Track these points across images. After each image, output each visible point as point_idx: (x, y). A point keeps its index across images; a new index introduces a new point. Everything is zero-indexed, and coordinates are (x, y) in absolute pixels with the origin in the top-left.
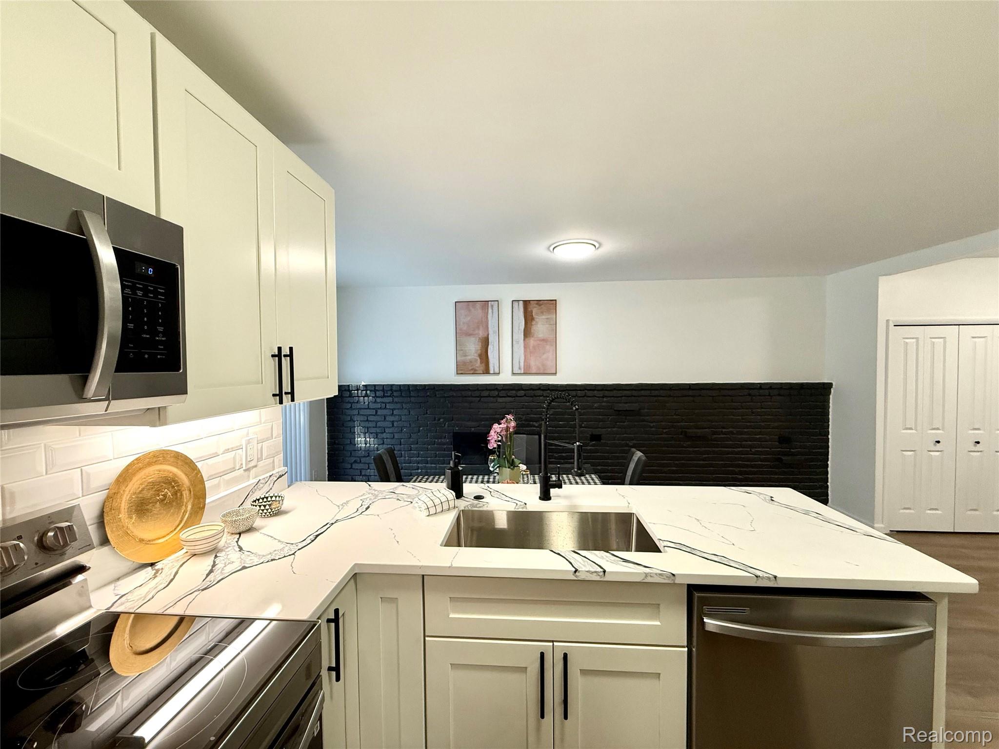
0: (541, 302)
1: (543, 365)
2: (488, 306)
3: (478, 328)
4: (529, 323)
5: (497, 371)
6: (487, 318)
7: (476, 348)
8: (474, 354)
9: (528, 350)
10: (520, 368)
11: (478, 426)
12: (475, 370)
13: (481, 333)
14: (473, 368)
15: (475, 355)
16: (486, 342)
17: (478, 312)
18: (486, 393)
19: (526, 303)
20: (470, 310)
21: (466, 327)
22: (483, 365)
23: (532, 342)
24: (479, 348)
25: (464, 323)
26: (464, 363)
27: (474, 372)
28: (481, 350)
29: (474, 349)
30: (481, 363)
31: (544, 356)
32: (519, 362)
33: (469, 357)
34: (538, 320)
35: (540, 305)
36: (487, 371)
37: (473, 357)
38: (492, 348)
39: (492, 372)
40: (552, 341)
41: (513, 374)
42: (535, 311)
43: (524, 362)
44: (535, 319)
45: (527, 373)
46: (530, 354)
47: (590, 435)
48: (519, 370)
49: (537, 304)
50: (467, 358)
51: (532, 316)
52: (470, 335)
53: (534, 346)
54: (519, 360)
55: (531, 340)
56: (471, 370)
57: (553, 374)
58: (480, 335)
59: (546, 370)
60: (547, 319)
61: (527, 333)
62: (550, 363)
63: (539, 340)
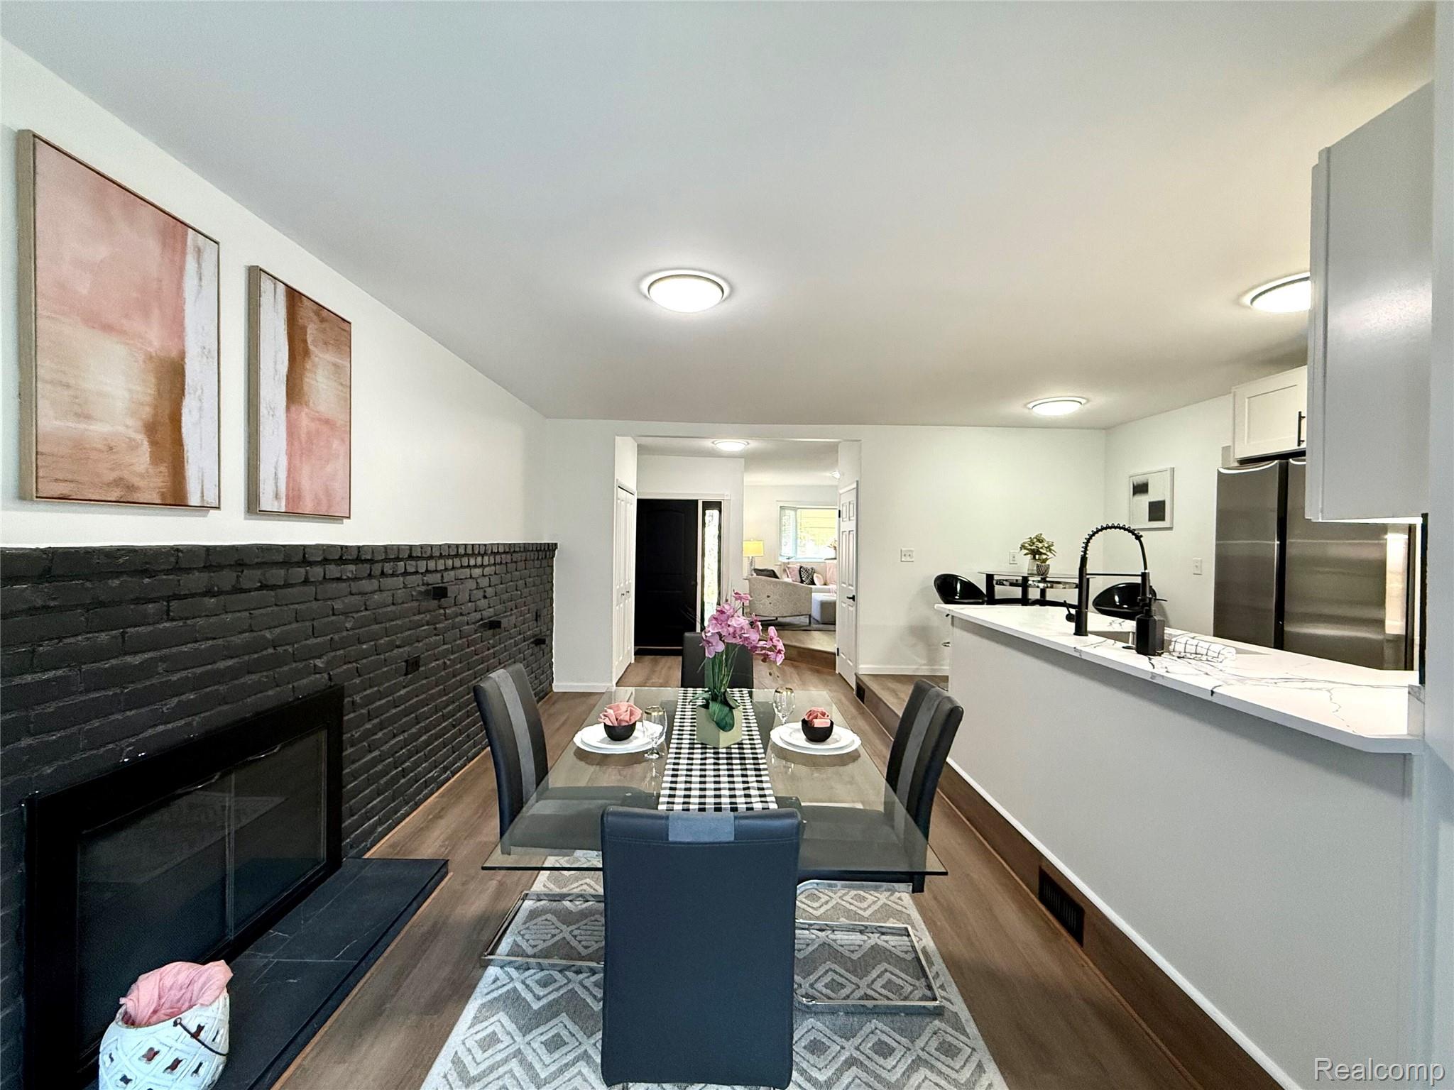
0: (325, 313)
1: (327, 490)
2: (184, 244)
3: (145, 312)
4: (299, 358)
5: (211, 499)
6: (178, 288)
7: (130, 390)
8: (124, 416)
9: (296, 443)
10: (277, 496)
11: (151, 726)
12: (131, 488)
13: (155, 338)
14: (121, 479)
15: (130, 422)
16: (172, 379)
17: (143, 243)
19: (293, 297)
20: (108, 220)
21: (88, 284)
22: (163, 468)
23: (305, 420)
24: (148, 399)
25: (77, 262)
26: (80, 451)
27: (127, 499)
28: (156, 407)
29: (127, 394)
30: (156, 459)
31: (329, 469)
32: (276, 474)
33: (99, 428)
34: (317, 359)
35: (323, 320)
36: (175, 498)
37: (121, 429)
38: (195, 414)
39: (194, 500)
40: (338, 427)
42: (312, 331)
43: (288, 476)
44: (313, 357)
45: (292, 514)
46: (301, 456)
47: (406, 661)
48: (276, 503)
49: (317, 314)
50: (92, 427)
51: (305, 341)
52: (108, 328)
53: (308, 433)
54: (276, 468)
55: (303, 414)
56: (109, 485)
57: (338, 519)
58: (150, 344)
59: (330, 507)
60: (335, 365)
61: (294, 391)
62: (338, 487)
63: (319, 420)
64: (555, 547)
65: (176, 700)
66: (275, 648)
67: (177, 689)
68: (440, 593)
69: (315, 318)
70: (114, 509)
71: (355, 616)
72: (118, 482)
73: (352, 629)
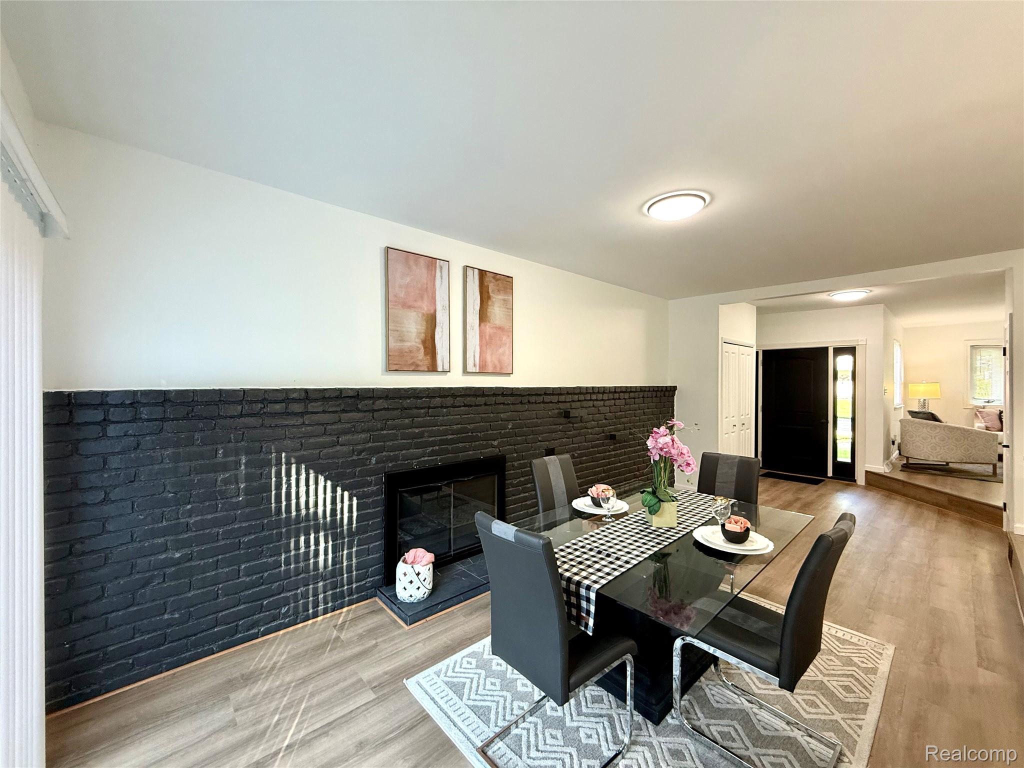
0: (498, 277)
1: (500, 361)
2: (436, 267)
3: (422, 298)
4: (485, 301)
5: (446, 368)
6: (434, 285)
7: (416, 328)
8: (415, 339)
9: (484, 339)
10: (475, 365)
11: (423, 457)
12: (417, 366)
13: (425, 307)
14: (414, 362)
15: (417, 340)
16: (431, 321)
17: (421, 272)
18: (437, 401)
19: (482, 273)
20: (410, 268)
21: (403, 293)
22: (428, 357)
23: (488, 329)
24: (423, 331)
25: (400, 287)
26: (401, 353)
27: (416, 369)
28: (425, 333)
29: (416, 330)
30: (426, 354)
31: (501, 351)
32: (474, 355)
33: (408, 344)
34: (494, 299)
35: (497, 280)
36: (433, 368)
37: (414, 343)
38: (440, 333)
39: (440, 369)
40: (508, 331)
41: (465, 371)
42: (491, 287)
43: (480, 357)
44: (492, 298)
45: (482, 372)
46: (486, 346)
47: (546, 449)
48: (474, 368)
49: (494, 278)
50: (406, 344)
51: (488, 292)
52: (410, 307)
53: (490, 336)
54: (474, 353)
55: (487, 327)
56: (410, 364)
57: (509, 374)
58: (424, 309)
59: (501, 368)
60: (504, 300)
61: (483, 316)
62: (506, 359)
63: (496, 327)
64: (674, 388)
65: (431, 448)
66: (472, 433)
67: (433, 444)
68: (567, 415)
69: (493, 280)
70: (412, 373)
71: (513, 422)
72: (412, 364)
73: (511, 429)
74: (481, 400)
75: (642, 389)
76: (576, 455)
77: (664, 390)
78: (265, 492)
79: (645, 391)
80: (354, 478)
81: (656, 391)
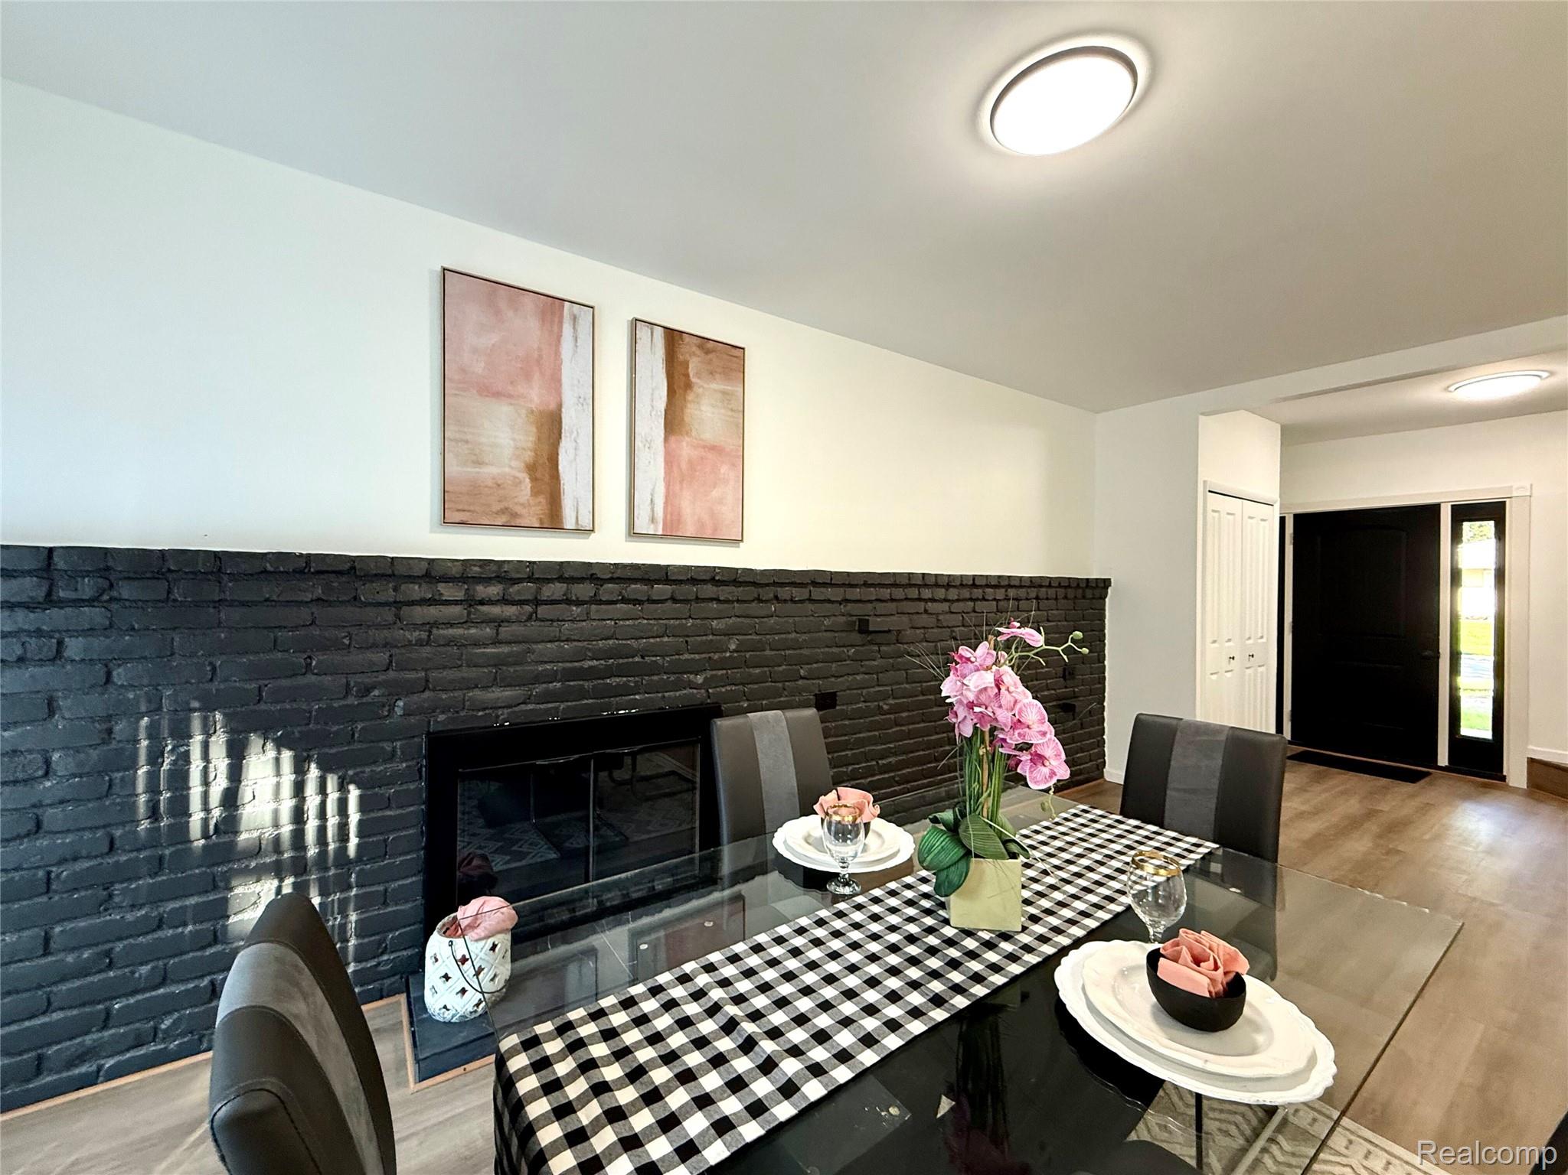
0: (711, 345)
1: (712, 514)
2: (561, 316)
3: (528, 376)
4: (679, 392)
5: (586, 523)
6: (557, 353)
7: (514, 440)
8: (510, 460)
9: (675, 469)
10: (653, 520)
11: (524, 703)
12: (515, 515)
13: (536, 396)
14: (507, 509)
15: (514, 464)
16: (551, 427)
17: (527, 326)
18: (555, 590)
19: (673, 337)
20: (498, 312)
21: (482, 365)
22: (542, 499)
23: (686, 449)
24: (530, 445)
25: (475, 350)
26: (475, 489)
27: (511, 523)
28: (535, 451)
29: (512, 442)
30: (535, 492)
31: (715, 493)
32: (652, 500)
33: (493, 470)
34: (700, 390)
35: (708, 352)
36: (553, 522)
37: (507, 470)
38: (571, 452)
39: (569, 523)
40: (731, 454)
41: (633, 534)
42: (694, 365)
43: (666, 503)
44: (695, 389)
45: (669, 536)
46: (681, 482)
47: (815, 695)
48: (652, 527)
49: (700, 347)
50: (481, 471)
51: (687, 376)
52: (497, 395)
53: (690, 462)
54: (652, 495)
55: (684, 444)
56: (497, 513)
57: (737, 542)
58: (531, 401)
59: (715, 530)
60: (724, 393)
61: (673, 422)
62: (728, 512)
63: (704, 447)
64: (1106, 583)
65: (544, 685)
66: (643, 657)
67: (552, 677)
68: (863, 627)
69: (698, 352)
70: (501, 531)
71: (740, 637)
72: (503, 511)
73: (735, 651)
74: (661, 590)
75: (1034, 583)
76: (886, 707)
77: (1083, 585)
78: (118, 771)
79: (1041, 586)
80: (349, 743)
81: (1065, 587)
